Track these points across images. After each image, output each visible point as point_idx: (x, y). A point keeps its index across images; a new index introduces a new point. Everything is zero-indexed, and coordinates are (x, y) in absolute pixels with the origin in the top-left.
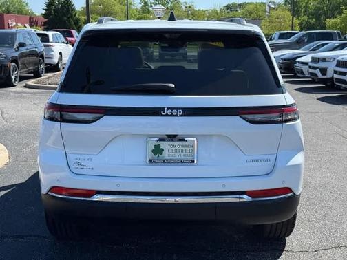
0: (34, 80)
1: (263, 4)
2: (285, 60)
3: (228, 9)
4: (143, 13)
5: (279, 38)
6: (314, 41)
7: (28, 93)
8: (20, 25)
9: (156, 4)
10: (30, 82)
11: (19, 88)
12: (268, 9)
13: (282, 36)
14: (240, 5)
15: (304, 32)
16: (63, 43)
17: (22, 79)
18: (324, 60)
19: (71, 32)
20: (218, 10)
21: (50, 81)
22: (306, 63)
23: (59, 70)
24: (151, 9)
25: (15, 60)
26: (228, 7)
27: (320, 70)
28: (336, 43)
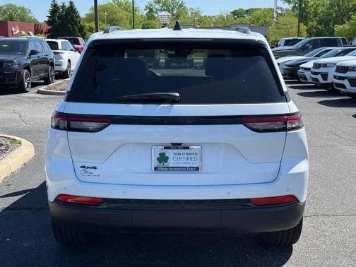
0: (45, 87)
1: (272, 10)
2: (289, 66)
3: (235, 15)
4: (149, 19)
5: (285, 45)
6: (319, 47)
7: (42, 98)
8: (23, 32)
9: (162, 11)
10: (42, 88)
11: (32, 93)
12: (275, 15)
13: (287, 43)
14: (247, 11)
15: (309, 39)
16: (72, 50)
17: (34, 85)
18: (325, 65)
19: (77, 39)
20: (225, 16)
21: (61, 87)
22: (309, 69)
23: (68, 77)
24: (156, 15)
25: (27, 67)
26: (235, 13)
27: (321, 75)
28: (339, 49)
